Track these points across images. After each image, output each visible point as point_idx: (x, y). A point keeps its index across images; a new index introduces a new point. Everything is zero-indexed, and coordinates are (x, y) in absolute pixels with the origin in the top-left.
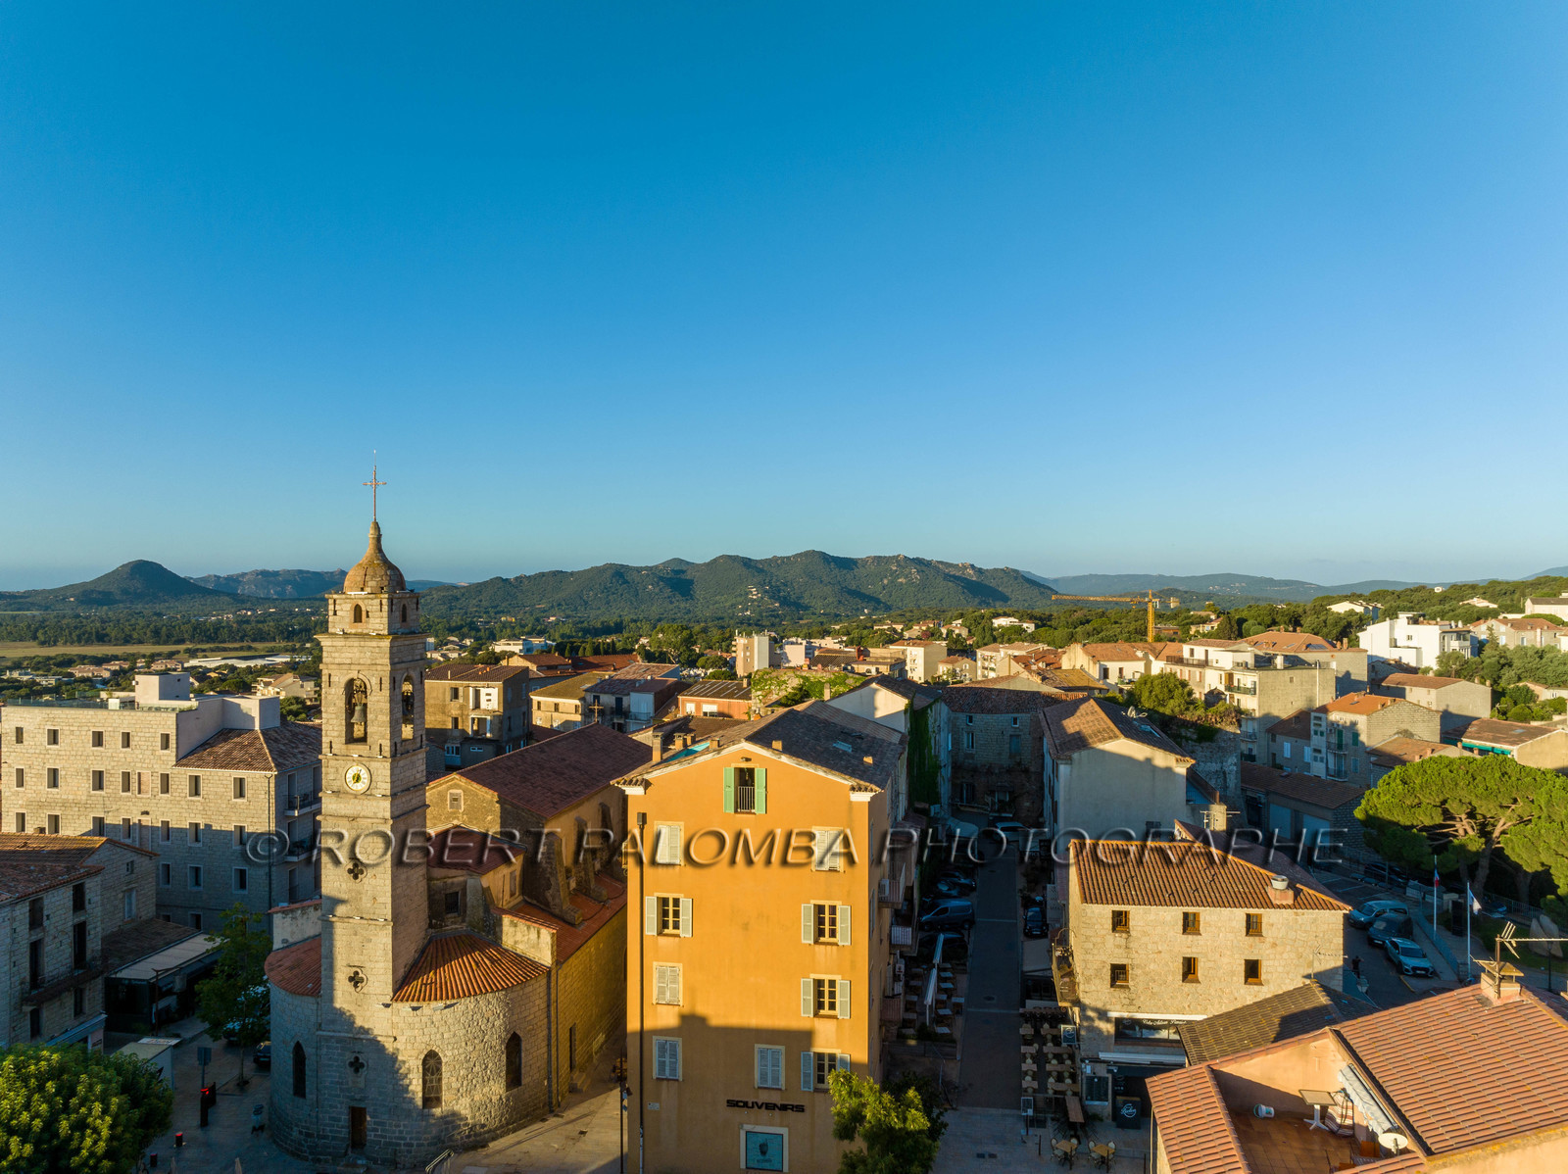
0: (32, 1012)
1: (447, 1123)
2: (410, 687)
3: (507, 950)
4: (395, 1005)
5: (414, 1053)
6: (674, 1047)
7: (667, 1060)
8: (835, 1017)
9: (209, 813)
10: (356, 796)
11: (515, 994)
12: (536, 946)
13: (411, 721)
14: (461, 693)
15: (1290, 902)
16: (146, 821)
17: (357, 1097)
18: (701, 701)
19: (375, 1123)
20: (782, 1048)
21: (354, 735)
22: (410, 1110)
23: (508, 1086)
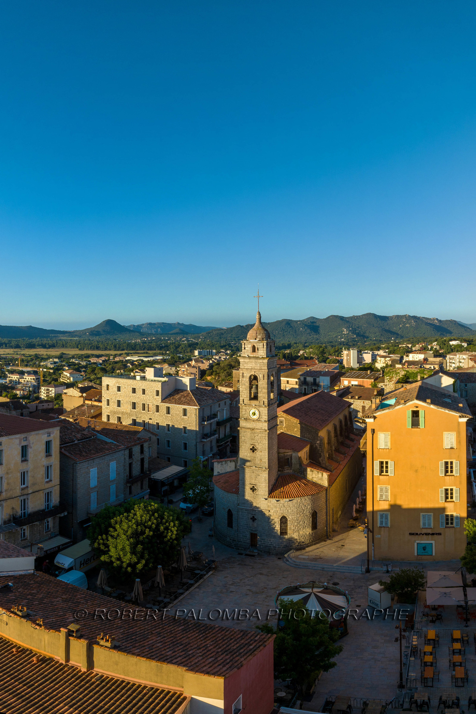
0: (129, 486)
1: (290, 541)
3: (309, 481)
4: (269, 499)
5: (277, 516)
8: (453, 501)
9: (174, 421)
10: (254, 421)
11: (315, 497)
12: (321, 479)
16: (151, 422)
17: (254, 530)
18: (350, 380)
19: (261, 539)
21: (254, 397)
22: (275, 536)
23: (312, 529)
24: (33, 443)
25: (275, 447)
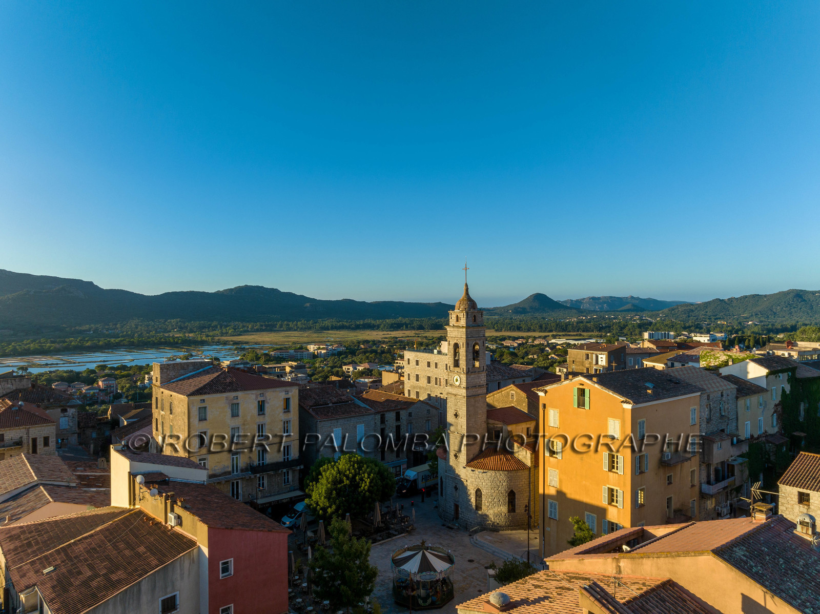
0: (381, 452)
1: (484, 518)
2: (478, 347)
3: (515, 457)
4: (467, 468)
5: (473, 488)
6: (555, 505)
7: (553, 510)
8: (616, 506)
10: (456, 387)
11: (512, 474)
12: (525, 457)
13: (478, 360)
14: (590, 357)
17: (456, 500)
19: (462, 512)
20: (596, 516)
21: (456, 364)
22: (471, 510)
23: (509, 511)
24: (270, 399)
25: (482, 417)
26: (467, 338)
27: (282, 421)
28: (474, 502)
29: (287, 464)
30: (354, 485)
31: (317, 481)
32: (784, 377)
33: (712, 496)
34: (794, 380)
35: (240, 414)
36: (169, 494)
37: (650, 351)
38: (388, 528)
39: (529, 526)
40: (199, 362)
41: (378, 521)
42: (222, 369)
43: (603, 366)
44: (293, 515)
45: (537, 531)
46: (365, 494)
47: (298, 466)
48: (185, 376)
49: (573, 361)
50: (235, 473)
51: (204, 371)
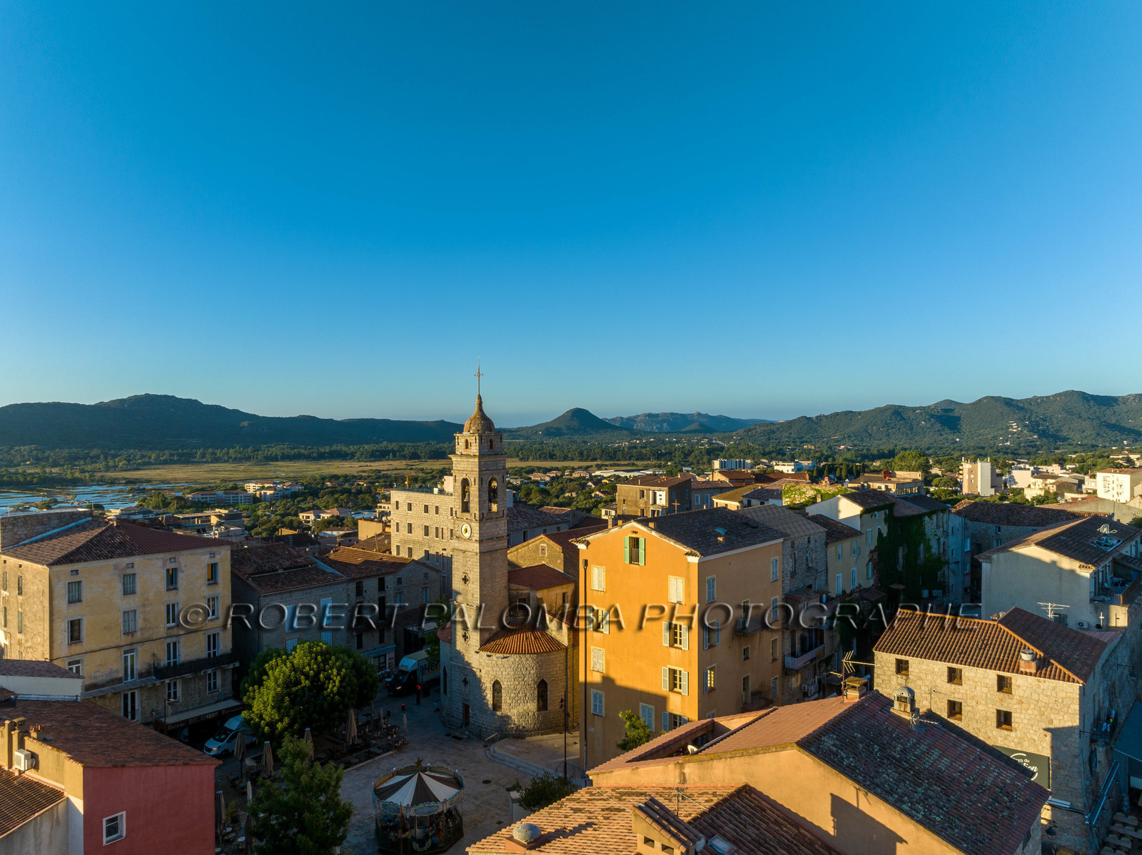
0: (357, 635)
1: (504, 721)
2: (496, 484)
3: (548, 635)
4: (481, 653)
5: (489, 680)
6: (601, 696)
7: (598, 704)
8: (680, 693)
10: (465, 540)
11: (543, 658)
13: (495, 502)
14: (645, 494)
15: (1033, 671)
19: (474, 714)
20: (653, 707)
21: (466, 508)
22: (487, 710)
23: (539, 709)
24: (185, 566)
25: (501, 580)
26: (480, 471)
27: (204, 597)
28: (491, 699)
29: (213, 661)
30: (317, 686)
31: (260, 684)
32: (881, 515)
33: (797, 671)
34: (891, 520)
35: (138, 589)
36: (16, 721)
37: (721, 486)
38: (368, 746)
39: (566, 728)
40: (69, 512)
41: (353, 735)
42: (107, 523)
43: (662, 507)
44: (223, 736)
45: (577, 733)
46: (333, 698)
47: (231, 662)
48: (44, 535)
49: (624, 500)
50: (129, 680)
51: (77, 526)
